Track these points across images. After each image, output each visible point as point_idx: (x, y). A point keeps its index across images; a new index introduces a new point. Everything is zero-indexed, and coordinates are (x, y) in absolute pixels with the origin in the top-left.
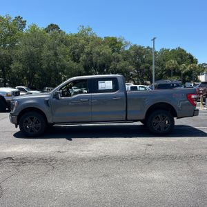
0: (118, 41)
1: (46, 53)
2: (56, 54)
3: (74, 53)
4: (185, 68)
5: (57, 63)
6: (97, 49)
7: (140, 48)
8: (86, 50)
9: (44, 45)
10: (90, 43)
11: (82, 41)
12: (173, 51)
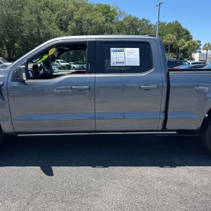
0: (111, 10)
1: (27, 17)
2: (39, 20)
3: (61, 20)
4: (183, 44)
5: (41, 30)
6: (88, 16)
7: (135, 19)
8: (76, 17)
9: (25, 8)
10: (80, 9)
11: (71, 6)
12: (170, 24)
